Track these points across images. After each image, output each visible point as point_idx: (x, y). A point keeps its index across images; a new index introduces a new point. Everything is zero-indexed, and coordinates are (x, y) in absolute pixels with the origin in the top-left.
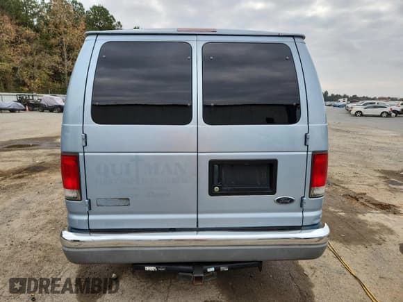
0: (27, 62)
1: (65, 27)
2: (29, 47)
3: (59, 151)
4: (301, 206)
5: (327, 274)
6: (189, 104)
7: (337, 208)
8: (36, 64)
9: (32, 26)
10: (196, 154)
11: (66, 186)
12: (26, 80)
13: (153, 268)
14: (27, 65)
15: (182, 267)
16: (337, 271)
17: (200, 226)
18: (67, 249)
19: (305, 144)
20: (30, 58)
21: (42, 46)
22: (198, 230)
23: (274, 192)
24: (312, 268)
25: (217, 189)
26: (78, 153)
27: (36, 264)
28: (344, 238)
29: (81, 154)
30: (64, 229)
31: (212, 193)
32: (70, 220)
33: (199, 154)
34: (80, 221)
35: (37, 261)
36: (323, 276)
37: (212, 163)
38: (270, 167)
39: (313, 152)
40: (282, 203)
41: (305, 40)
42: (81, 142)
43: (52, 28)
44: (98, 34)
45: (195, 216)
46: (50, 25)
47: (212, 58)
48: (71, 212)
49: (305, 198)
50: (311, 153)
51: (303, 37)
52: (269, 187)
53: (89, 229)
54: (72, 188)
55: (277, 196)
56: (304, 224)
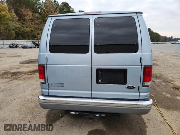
0: (36, 28)
1: (51, 12)
2: (37, 21)
3: (38, 64)
4: (139, 90)
5: (155, 123)
6: (88, 45)
7: (166, 93)
8: (40, 28)
9: (38, 12)
10: (91, 66)
11: (40, 78)
12: (36, 35)
13: (73, 113)
14: (36, 29)
15: (85, 113)
16: (160, 122)
17: (93, 97)
18: (40, 103)
19: (140, 62)
20: (37, 26)
21: (42, 21)
22: (92, 98)
23: (125, 83)
24: (148, 119)
25: (100, 81)
26: (44, 65)
27: (33, 108)
28: (167, 107)
29: (45, 65)
30: (40, 95)
31: (98, 83)
32: (42, 91)
33: (92, 66)
34: (45, 92)
35: (33, 107)
36: (153, 123)
37: (98, 70)
38: (124, 72)
39: (144, 66)
40: (130, 88)
41: (142, 15)
42: (45, 61)
43: (46, 13)
44: (52, 17)
45: (91, 92)
46: (45, 12)
47: (98, 24)
48: (42, 88)
49: (140, 87)
50: (143, 66)
51: (141, 13)
52: (123, 81)
53: (49, 95)
54: (42, 79)
55: (127, 85)
56: (140, 98)
